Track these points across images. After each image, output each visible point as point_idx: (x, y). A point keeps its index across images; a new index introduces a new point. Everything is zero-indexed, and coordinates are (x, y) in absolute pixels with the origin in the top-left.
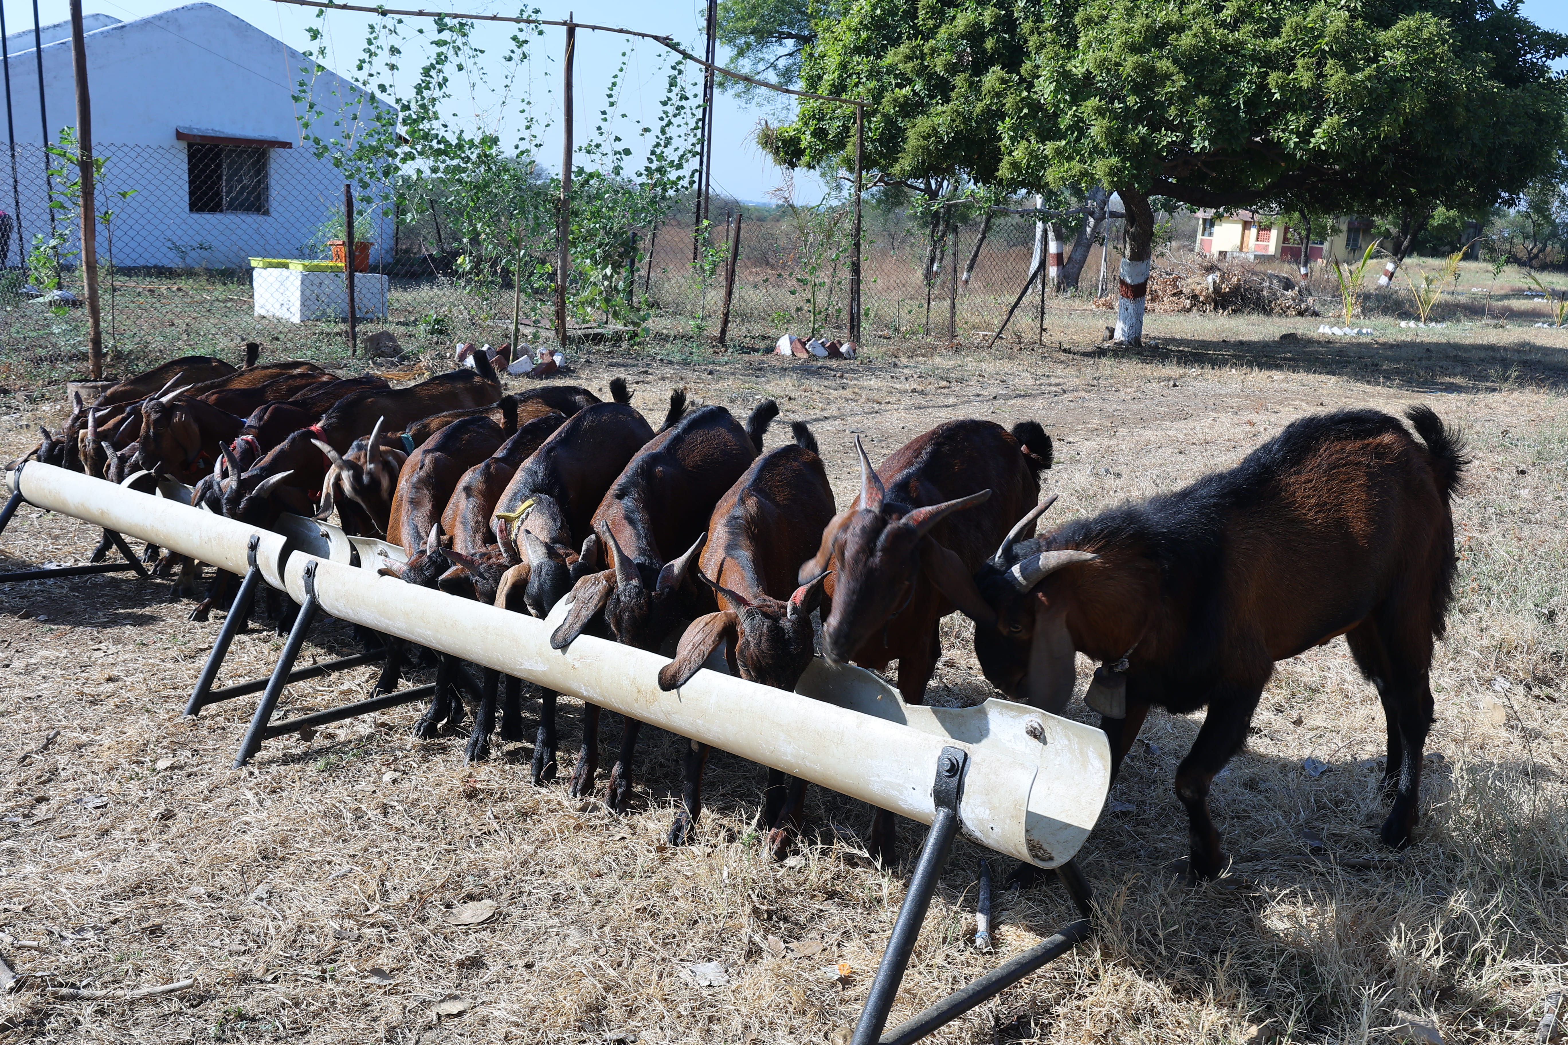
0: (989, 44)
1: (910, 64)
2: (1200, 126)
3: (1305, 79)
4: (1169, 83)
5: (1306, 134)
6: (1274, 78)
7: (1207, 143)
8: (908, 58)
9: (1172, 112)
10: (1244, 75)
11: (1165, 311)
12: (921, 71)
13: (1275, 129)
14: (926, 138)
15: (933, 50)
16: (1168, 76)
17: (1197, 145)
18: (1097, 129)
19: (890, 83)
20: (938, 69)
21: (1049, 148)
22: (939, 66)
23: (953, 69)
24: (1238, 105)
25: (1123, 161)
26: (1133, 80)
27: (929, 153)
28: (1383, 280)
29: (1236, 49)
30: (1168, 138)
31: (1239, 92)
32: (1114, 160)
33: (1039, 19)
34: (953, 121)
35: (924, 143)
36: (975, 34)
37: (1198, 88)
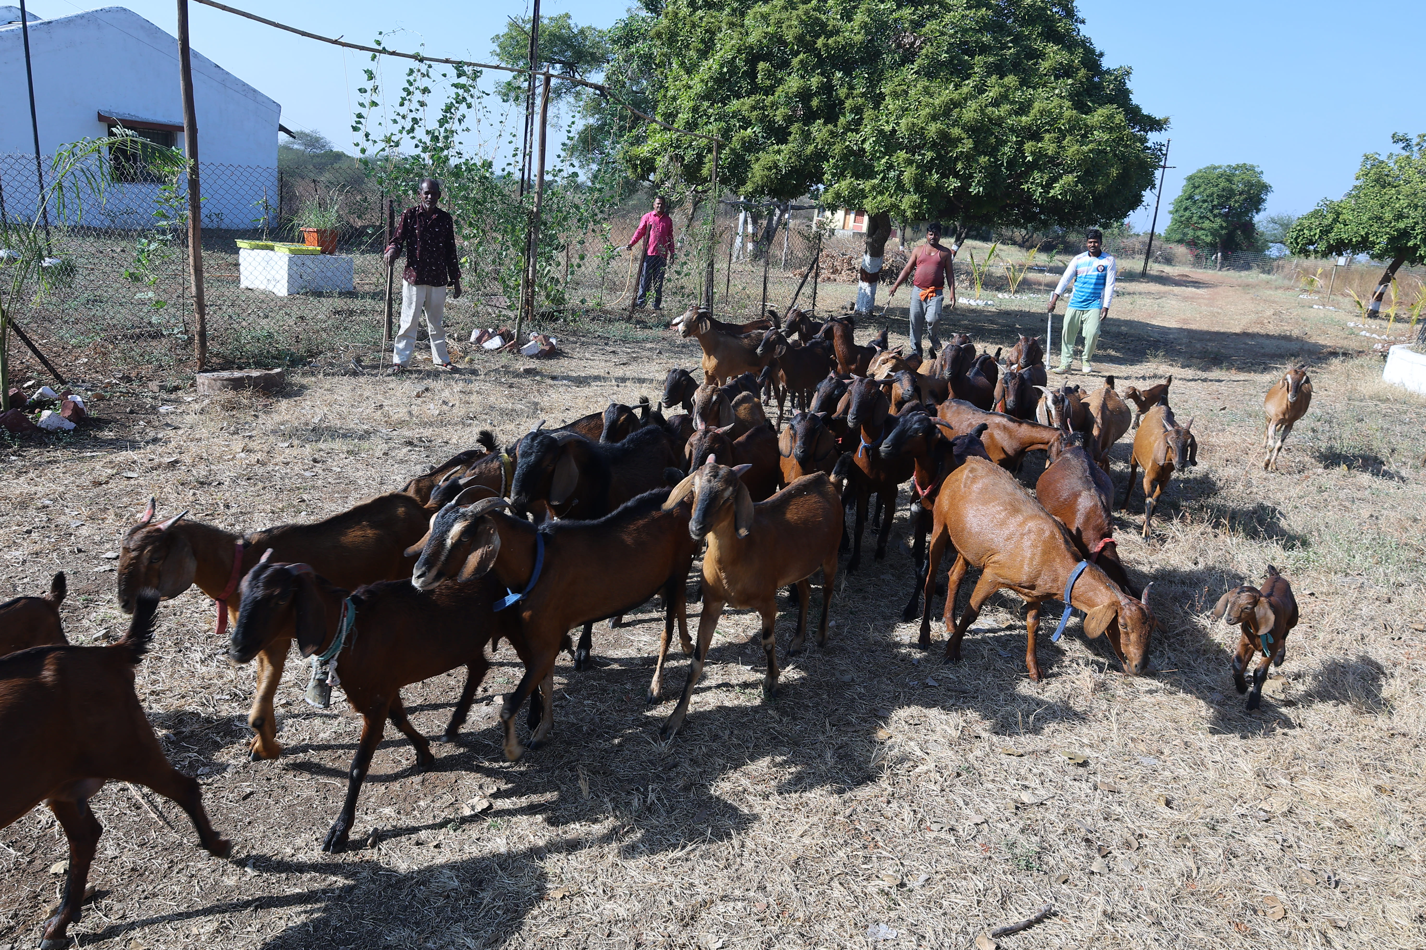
0: (815, 102)
1: (755, 113)
2: (978, 176)
3: (1051, 149)
4: (960, 145)
5: (1048, 186)
6: (1029, 146)
7: (981, 189)
8: (753, 108)
9: (959, 166)
10: (1006, 142)
11: (844, 281)
12: (762, 119)
13: (1027, 182)
14: (770, 169)
15: (773, 104)
16: (960, 140)
17: (974, 190)
18: (909, 174)
19: (735, 125)
20: (777, 119)
21: (866, 185)
22: (779, 116)
23: (790, 120)
24: (1002, 164)
25: (922, 198)
26: (934, 140)
27: (772, 182)
29: (999, 122)
30: (954, 183)
31: (1004, 154)
32: (915, 197)
33: (851, 88)
34: (790, 158)
35: (766, 172)
36: (805, 95)
37: (979, 149)
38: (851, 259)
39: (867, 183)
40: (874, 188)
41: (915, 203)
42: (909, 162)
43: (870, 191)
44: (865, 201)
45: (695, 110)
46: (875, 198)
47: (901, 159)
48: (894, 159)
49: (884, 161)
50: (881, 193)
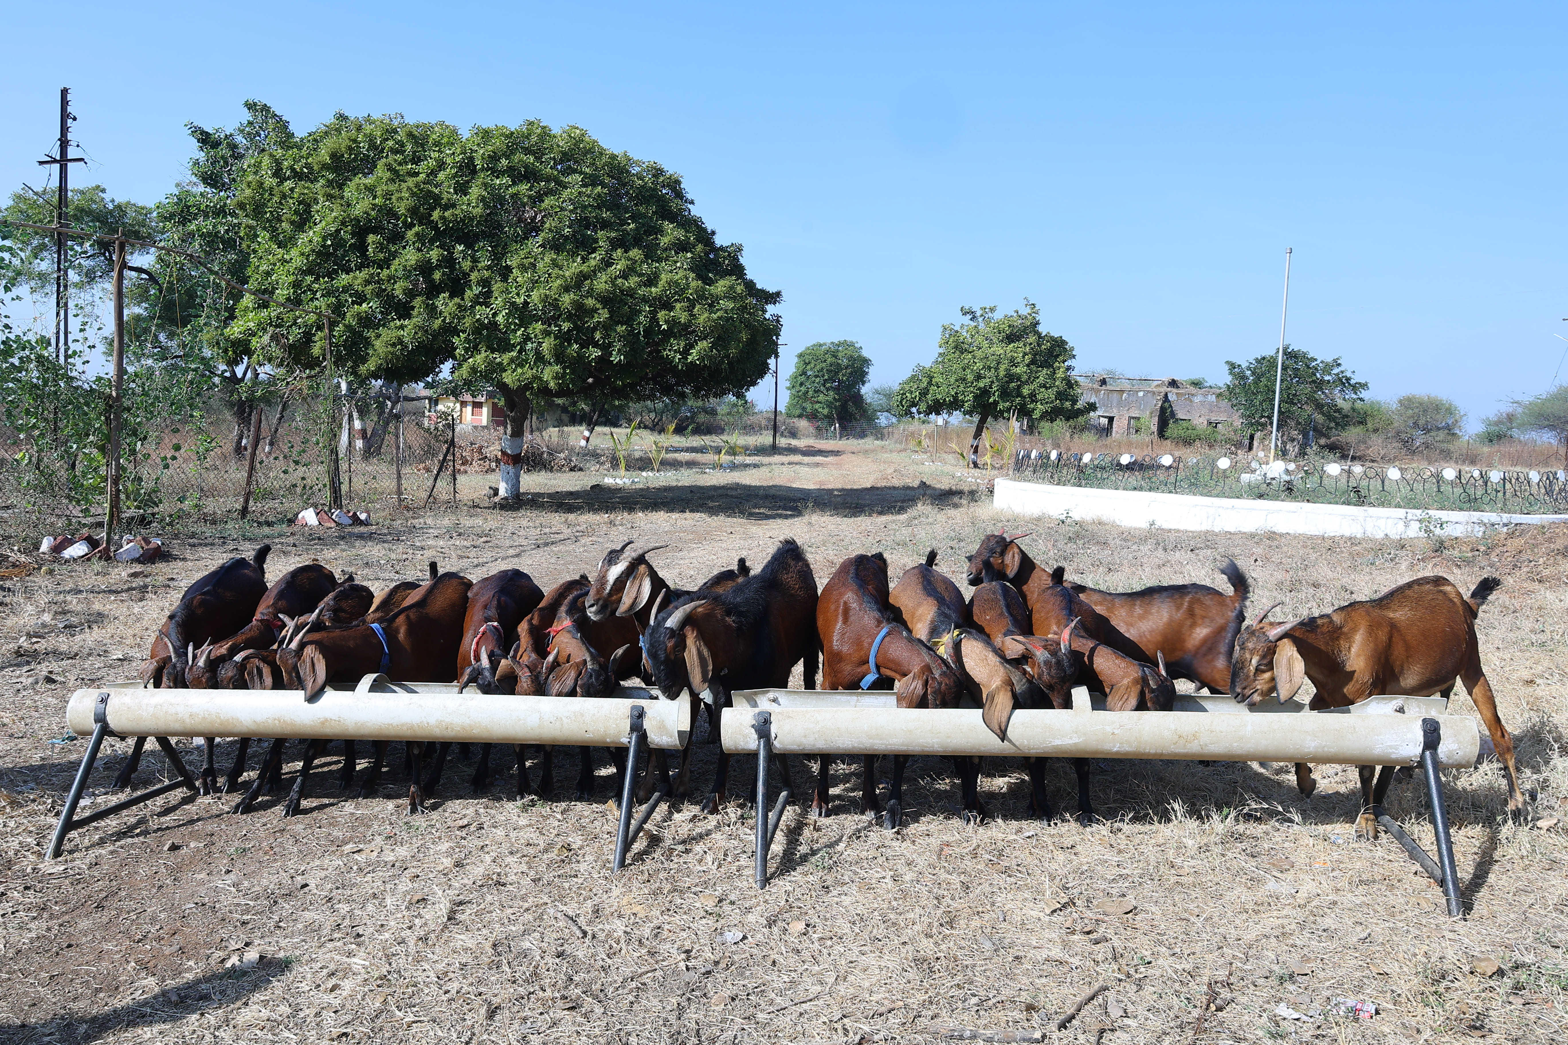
0: (437, 276)
1: (370, 287)
2: (618, 345)
3: (683, 318)
4: (596, 315)
5: (685, 353)
6: (662, 315)
7: (622, 357)
8: (367, 282)
9: (598, 336)
10: (640, 312)
11: (476, 472)
12: (379, 293)
13: (665, 350)
14: (394, 345)
15: (390, 278)
16: (595, 310)
17: (615, 358)
18: (547, 345)
19: (346, 301)
20: (396, 293)
21: (506, 358)
22: (399, 290)
23: (411, 294)
24: (639, 332)
25: (564, 368)
26: (569, 311)
27: (398, 359)
28: (583, 443)
29: (631, 293)
30: (595, 353)
31: (640, 323)
32: (557, 368)
33: (475, 260)
34: (416, 333)
35: (390, 349)
36: (425, 268)
37: (615, 320)
38: (481, 448)
39: (504, 356)
40: (512, 360)
41: (557, 373)
42: (547, 333)
43: (509, 364)
44: (504, 375)
45: (296, 285)
46: (514, 371)
47: (537, 331)
48: (530, 331)
49: (519, 333)
50: (521, 366)
